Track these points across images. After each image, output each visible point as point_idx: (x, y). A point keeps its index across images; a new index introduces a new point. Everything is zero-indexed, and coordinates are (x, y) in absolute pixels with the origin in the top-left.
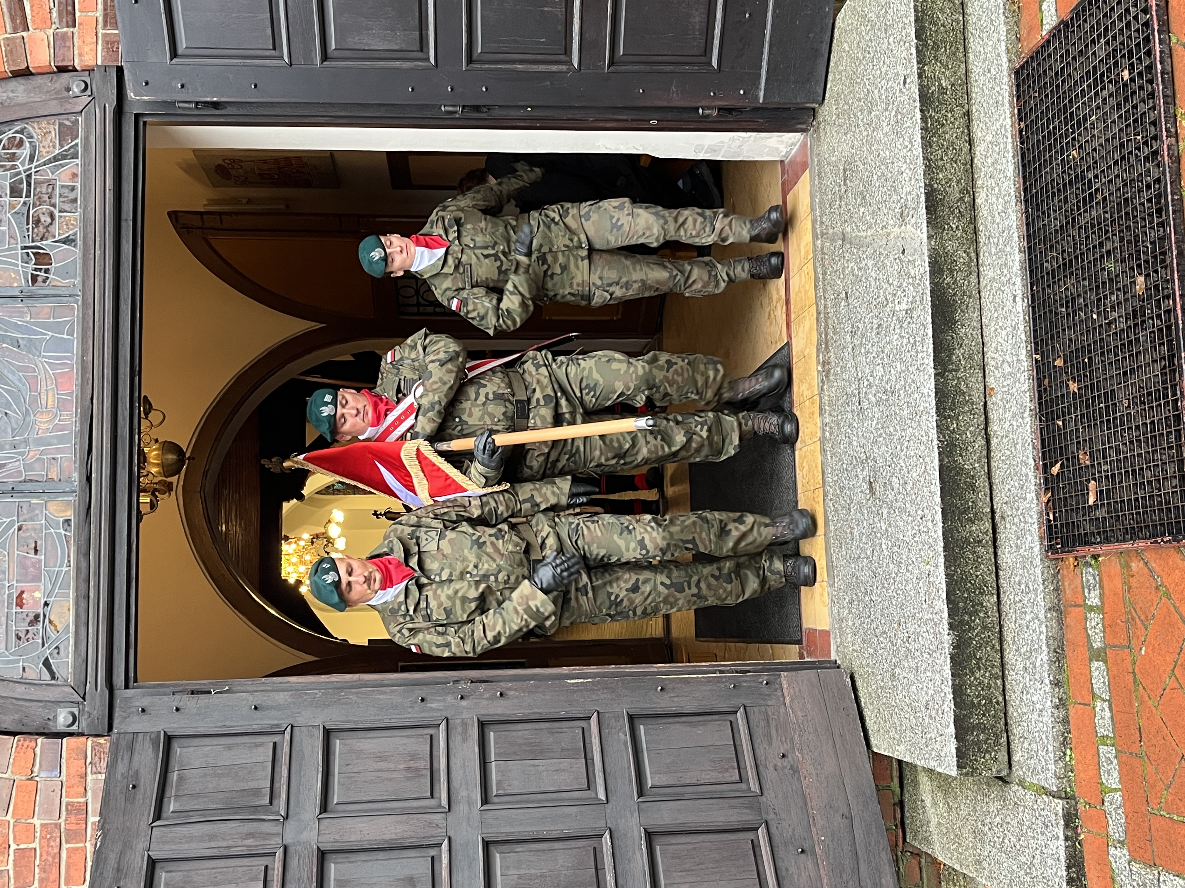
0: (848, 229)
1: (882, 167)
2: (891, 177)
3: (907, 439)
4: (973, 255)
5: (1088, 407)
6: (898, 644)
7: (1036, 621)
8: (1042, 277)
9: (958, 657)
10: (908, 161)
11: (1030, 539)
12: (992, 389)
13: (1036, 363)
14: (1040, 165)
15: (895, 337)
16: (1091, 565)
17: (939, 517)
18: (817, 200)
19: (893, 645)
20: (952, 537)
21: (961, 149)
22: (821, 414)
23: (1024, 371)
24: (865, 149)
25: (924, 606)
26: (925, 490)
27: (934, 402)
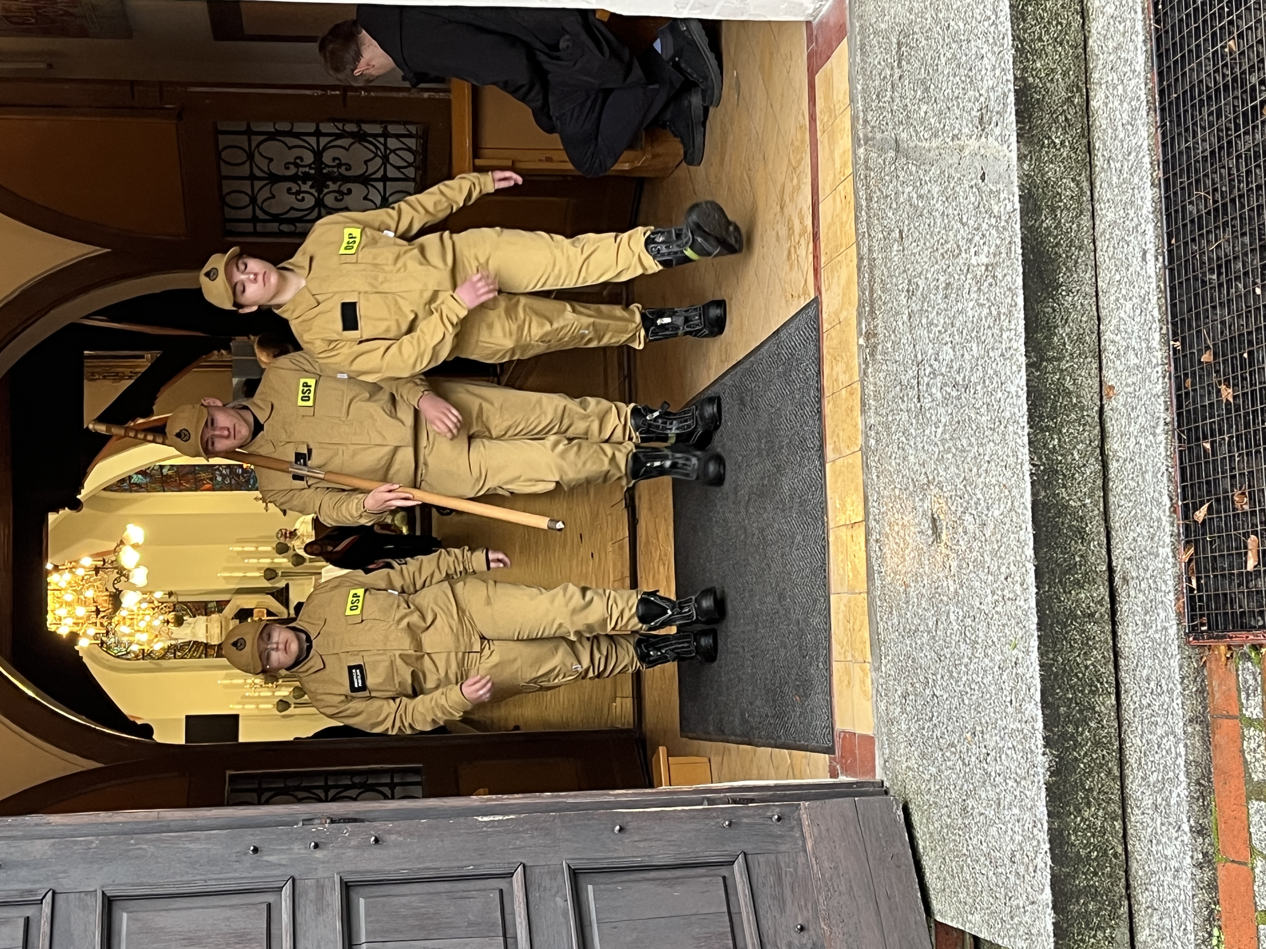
0: (904, 135)
1: (954, 46)
2: (967, 62)
3: (987, 458)
4: (1085, 185)
5: (1247, 425)
6: (972, 764)
7: (1171, 737)
8: (1185, 226)
9: (1058, 789)
10: (991, 41)
11: (1163, 615)
12: (1112, 388)
13: (1175, 354)
14: (1183, 57)
15: (971, 304)
16: (1249, 659)
17: (1031, 579)
18: (859, 87)
19: (964, 764)
20: (1051, 609)
21: (1069, 24)
22: (863, 412)
23: (1157, 365)
24: (928, 16)
25: (1010, 710)
26: (1012, 536)
27: (1025, 407)
